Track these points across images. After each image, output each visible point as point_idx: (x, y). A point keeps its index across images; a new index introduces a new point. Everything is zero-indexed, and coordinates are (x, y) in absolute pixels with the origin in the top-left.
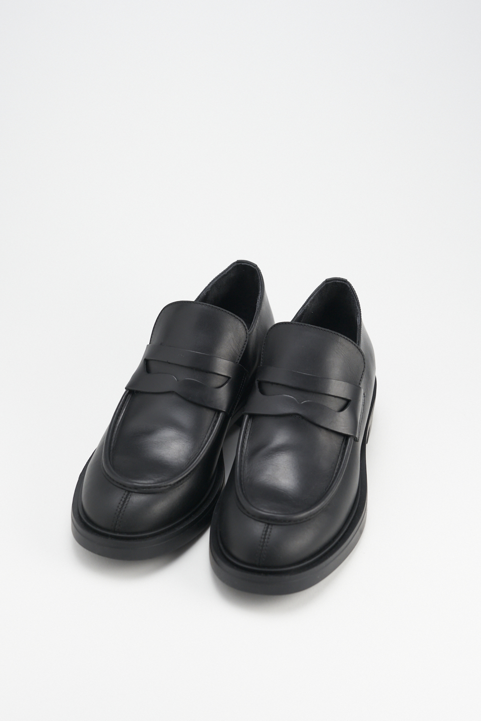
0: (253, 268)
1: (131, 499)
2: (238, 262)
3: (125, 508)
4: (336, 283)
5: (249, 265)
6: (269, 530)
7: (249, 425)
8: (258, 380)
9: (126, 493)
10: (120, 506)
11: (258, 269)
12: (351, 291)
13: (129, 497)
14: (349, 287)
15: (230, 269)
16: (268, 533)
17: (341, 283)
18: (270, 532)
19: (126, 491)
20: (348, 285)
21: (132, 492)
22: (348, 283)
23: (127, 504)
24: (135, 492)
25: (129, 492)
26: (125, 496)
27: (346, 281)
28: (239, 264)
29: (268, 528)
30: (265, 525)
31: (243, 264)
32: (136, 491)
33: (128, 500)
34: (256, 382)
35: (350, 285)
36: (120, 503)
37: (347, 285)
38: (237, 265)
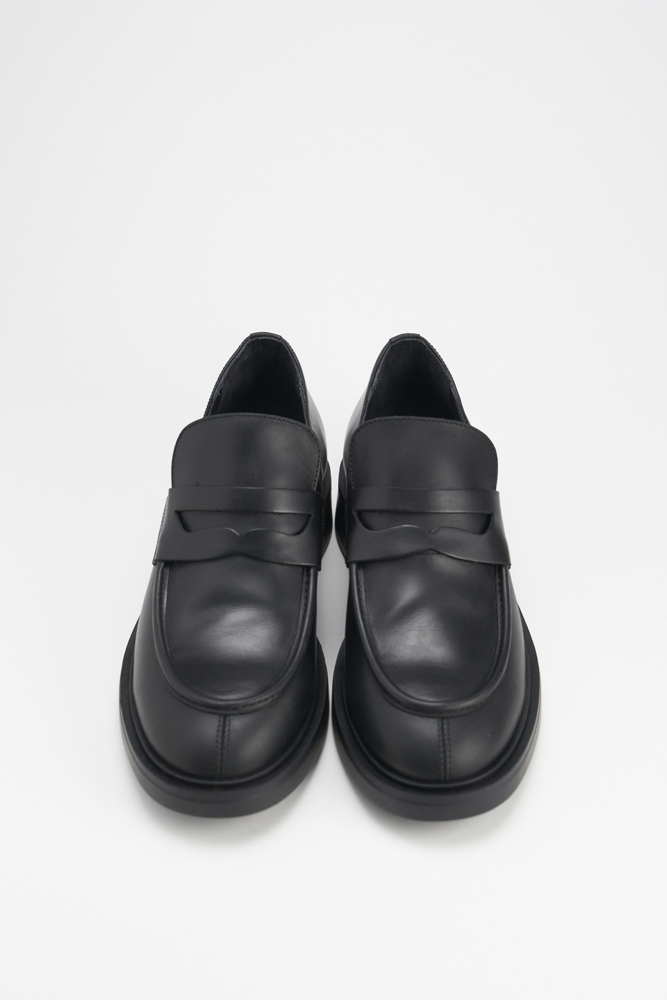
0: (278, 342)
1: (232, 726)
2: (252, 336)
3: (228, 740)
4: (405, 342)
5: (269, 338)
6: (445, 727)
7: (362, 577)
8: (356, 511)
9: (222, 719)
10: (220, 741)
11: (284, 341)
12: (430, 350)
13: (227, 723)
14: (425, 344)
15: (243, 348)
16: (445, 732)
17: (412, 341)
18: (449, 729)
19: (220, 715)
20: (423, 342)
21: (230, 715)
22: (423, 339)
23: (228, 735)
24: (234, 715)
25: (225, 716)
26: (221, 724)
27: (418, 337)
28: (255, 339)
29: (442, 722)
30: (439, 721)
31: (260, 338)
32: (235, 712)
33: (227, 728)
34: (355, 514)
35: (426, 341)
36: (218, 736)
37: (421, 343)
38: (252, 342)
